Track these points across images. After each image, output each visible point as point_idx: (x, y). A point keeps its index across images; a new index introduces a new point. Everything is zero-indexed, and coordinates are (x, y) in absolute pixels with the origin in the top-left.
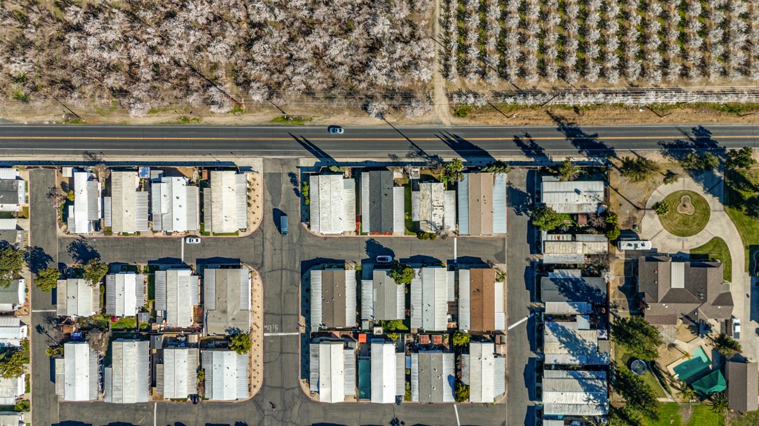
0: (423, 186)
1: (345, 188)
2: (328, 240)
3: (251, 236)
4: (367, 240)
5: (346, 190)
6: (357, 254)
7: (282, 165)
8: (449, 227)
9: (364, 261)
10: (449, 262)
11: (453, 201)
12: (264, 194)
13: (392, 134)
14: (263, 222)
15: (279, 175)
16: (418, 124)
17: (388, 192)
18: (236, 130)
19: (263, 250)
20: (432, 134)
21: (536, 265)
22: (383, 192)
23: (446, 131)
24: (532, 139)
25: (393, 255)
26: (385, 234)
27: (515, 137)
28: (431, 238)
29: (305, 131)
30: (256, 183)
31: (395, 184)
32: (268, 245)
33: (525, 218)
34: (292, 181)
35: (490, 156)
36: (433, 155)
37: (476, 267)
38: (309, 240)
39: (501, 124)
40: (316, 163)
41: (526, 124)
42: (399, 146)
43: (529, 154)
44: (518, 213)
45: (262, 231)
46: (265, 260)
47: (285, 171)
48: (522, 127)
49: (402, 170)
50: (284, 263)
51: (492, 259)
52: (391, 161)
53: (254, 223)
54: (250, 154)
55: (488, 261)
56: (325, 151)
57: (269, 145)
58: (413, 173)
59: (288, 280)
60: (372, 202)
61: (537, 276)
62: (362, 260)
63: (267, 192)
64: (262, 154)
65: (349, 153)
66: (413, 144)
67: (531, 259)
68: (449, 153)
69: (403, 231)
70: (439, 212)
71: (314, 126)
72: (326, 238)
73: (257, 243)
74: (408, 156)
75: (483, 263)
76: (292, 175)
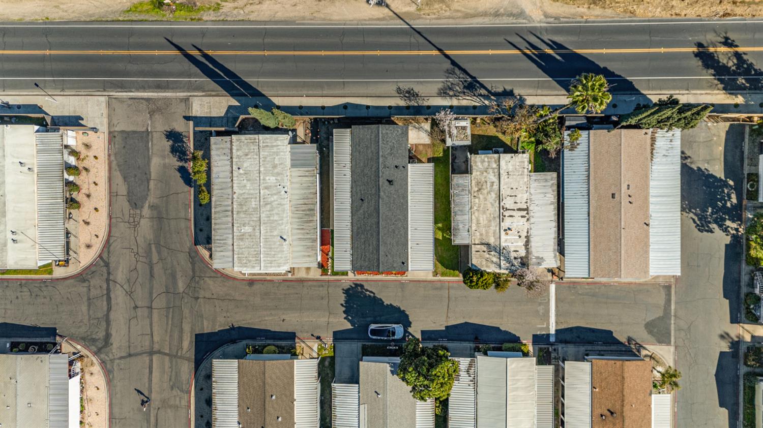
0: (479, 162)
1: (293, 166)
2: (256, 287)
3: (82, 277)
4: (346, 286)
5: (297, 172)
6: (323, 320)
7: (152, 113)
8: (540, 260)
9: (339, 336)
10: (538, 339)
11: (552, 197)
12: (110, 179)
13: (406, 40)
14: (107, 244)
15: (145, 136)
16: (467, 16)
17: (395, 175)
18: (46, 32)
19: (109, 309)
20: (500, 39)
21: (743, 349)
22: (385, 174)
23: (532, 31)
24: (740, 49)
25: (407, 323)
26: (389, 273)
27: (700, 45)
28: (498, 286)
29: (203, 33)
30: (91, 154)
31: (413, 159)
32: (119, 296)
33: (719, 239)
34: (174, 150)
35: (637, 92)
36: (500, 90)
37: (600, 353)
38: (213, 287)
39: (666, 15)
40: (230, 107)
41: (726, 15)
42: (421, 69)
43: (731, 87)
44: (703, 226)
45: (107, 265)
46: (113, 332)
47: (160, 126)
48: (716, 21)
49: (427, 126)
50: (156, 339)
51: (640, 334)
52: (402, 103)
53: (88, 246)
54: (78, 87)
55: (630, 340)
56: (251, 80)
57: (121, 66)
58: (454, 131)
59: (166, 377)
60: (358, 200)
61: (747, 375)
62: (335, 333)
63: (117, 175)
64: (105, 87)
65: (305, 85)
66: (454, 63)
67: (733, 335)
68: (539, 85)
69: (430, 267)
70: (517, 222)
71: (224, 22)
72: (251, 282)
73: (94, 293)
74: (443, 93)
75: (619, 343)
76: (174, 136)
